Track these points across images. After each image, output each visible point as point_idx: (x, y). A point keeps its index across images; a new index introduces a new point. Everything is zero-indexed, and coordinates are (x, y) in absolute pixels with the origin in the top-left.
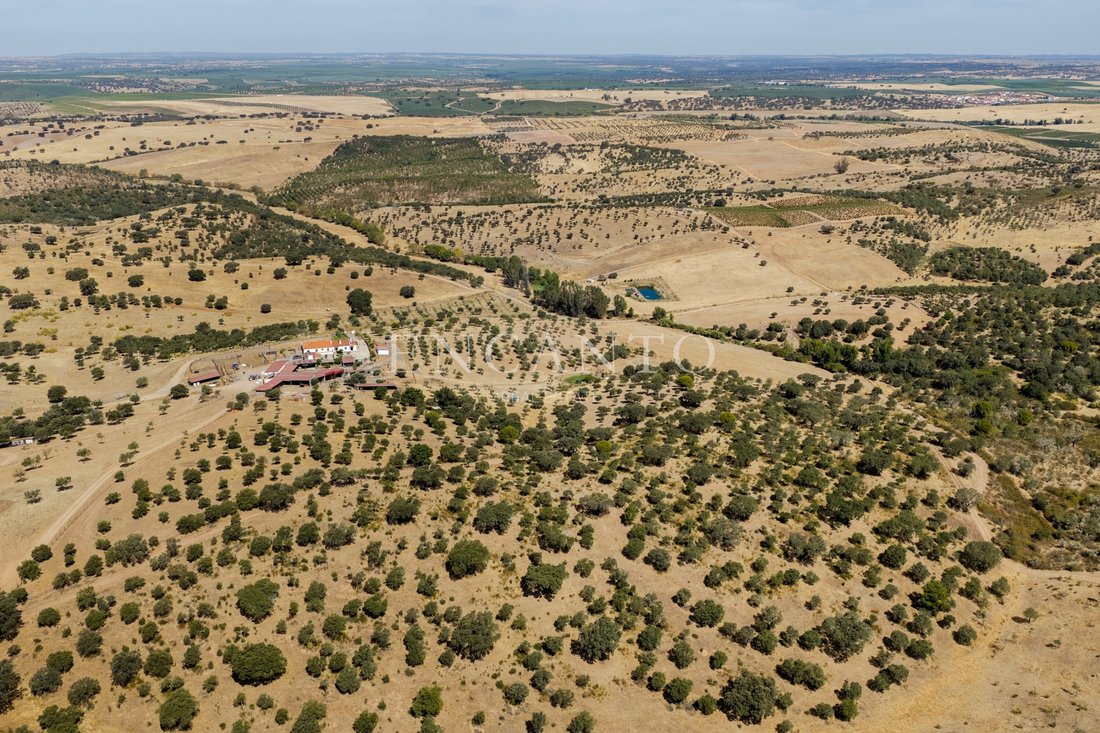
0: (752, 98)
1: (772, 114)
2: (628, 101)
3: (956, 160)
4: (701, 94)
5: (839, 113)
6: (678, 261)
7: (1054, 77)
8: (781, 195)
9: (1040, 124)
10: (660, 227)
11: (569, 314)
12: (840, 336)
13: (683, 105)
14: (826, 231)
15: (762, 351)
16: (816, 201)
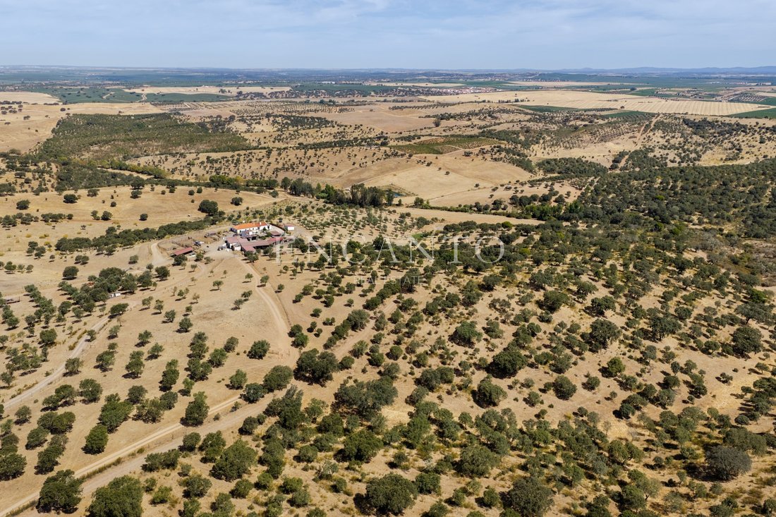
0: (323, 91)
1: (346, 100)
2: (240, 93)
3: (496, 118)
4: (287, 89)
5: (388, 99)
6: (395, 175)
7: (486, 80)
8: (419, 138)
9: (507, 102)
10: (365, 157)
11: (362, 206)
12: (537, 203)
13: (280, 96)
14: (467, 155)
15: (497, 216)
16: (442, 140)
